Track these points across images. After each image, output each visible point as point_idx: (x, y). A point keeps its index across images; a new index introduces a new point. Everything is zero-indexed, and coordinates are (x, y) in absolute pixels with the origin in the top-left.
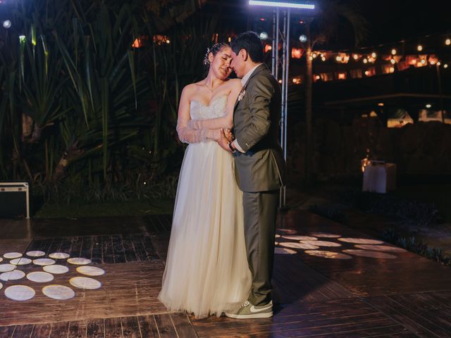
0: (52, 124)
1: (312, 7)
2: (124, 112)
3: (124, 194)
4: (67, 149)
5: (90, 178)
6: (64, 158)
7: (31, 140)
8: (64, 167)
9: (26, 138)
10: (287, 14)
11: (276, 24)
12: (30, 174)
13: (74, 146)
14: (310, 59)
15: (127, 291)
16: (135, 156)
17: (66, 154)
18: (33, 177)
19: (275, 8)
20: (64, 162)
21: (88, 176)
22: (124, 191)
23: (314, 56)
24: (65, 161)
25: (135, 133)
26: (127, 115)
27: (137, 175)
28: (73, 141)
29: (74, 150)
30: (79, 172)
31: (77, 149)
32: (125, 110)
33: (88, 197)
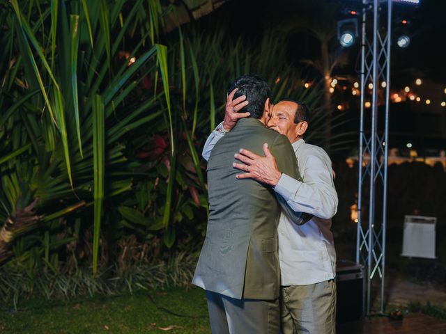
2: (120, 154)
4: (14, 214)
5: (46, 259)
6: (7, 229)
8: (6, 243)
13: (28, 209)
17: (11, 222)
20: (6, 236)
21: (43, 255)
24: (9, 233)
25: (128, 187)
26: (125, 159)
27: (119, 250)
28: (26, 202)
29: (27, 215)
30: (29, 249)
31: (34, 215)
32: (122, 151)
33: (48, 294)
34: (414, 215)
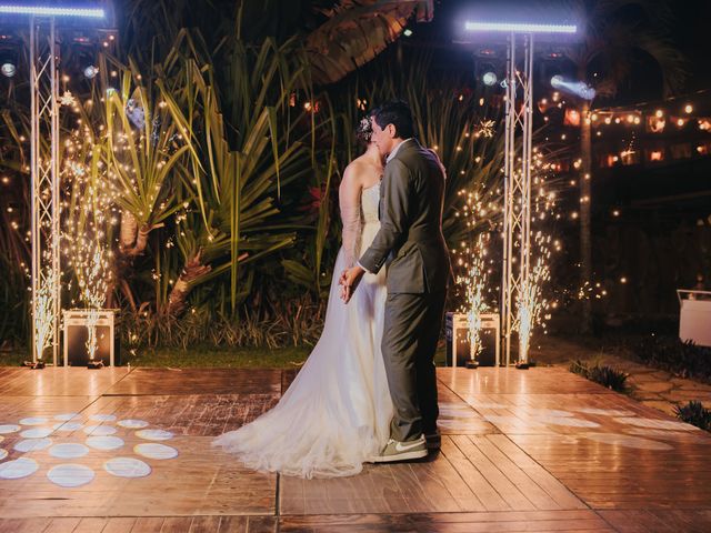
0: (162, 225)
1: (571, 29)
2: (269, 206)
3: (272, 338)
4: (186, 266)
6: (183, 280)
7: (134, 251)
8: (183, 293)
9: (126, 247)
10: (529, 43)
11: (510, 60)
12: (133, 304)
13: (196, 259)
14: (587, 122)
15: (199, 477)
16: (290, 277)
17: (184, 272)
18: (138, 308)
19: (508, 34)
20: (181, 286)
21: (219, 308)
22: (272, 332)
23: (594, 117)
24: (183, 283)
25: (288, 241)
26: (276, 211)
27: (296, 309)
28: (194, 252)
29: (196, 266)
30: (205, 302)
31: (201, 265)
32: (271, 203)
33: (216, 341)
34: (697, 289)
